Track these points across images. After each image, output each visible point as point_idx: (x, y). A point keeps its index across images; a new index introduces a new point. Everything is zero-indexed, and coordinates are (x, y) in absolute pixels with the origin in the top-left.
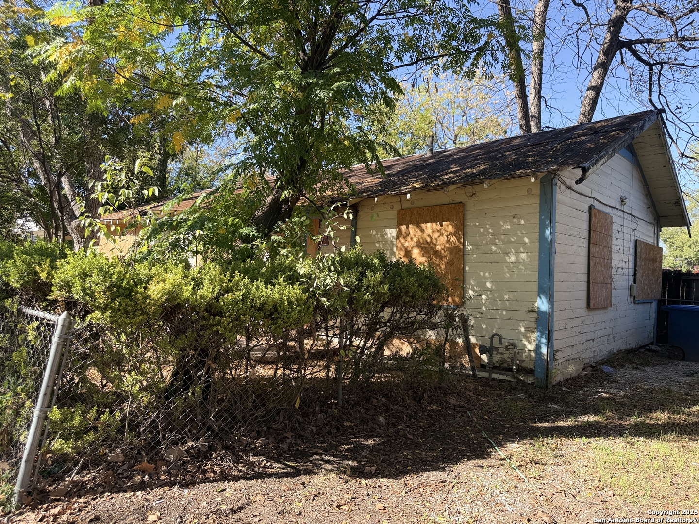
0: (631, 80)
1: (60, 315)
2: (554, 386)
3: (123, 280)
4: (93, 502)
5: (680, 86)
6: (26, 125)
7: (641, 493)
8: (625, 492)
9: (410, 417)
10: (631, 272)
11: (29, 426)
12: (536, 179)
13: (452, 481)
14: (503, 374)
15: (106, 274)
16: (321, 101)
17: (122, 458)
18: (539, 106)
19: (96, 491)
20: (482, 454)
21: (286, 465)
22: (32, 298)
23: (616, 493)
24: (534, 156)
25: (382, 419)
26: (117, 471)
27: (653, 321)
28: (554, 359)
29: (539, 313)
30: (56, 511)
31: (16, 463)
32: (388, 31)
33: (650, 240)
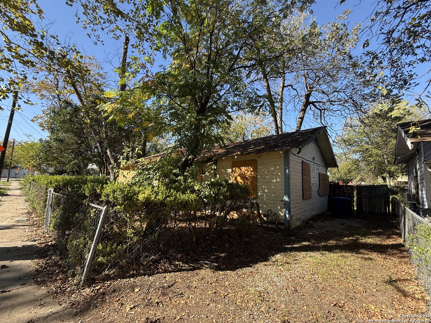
0: (314, 115)
1: (104, 207)
2: (292, 230)
3: (129, 193)
4: (113, 283)
5: (331, 117)
6: (95, 130)
7: (329, 277)
8: (323, 276)
9: (238, 244)
10: (318, 185)
11: (89, 252)
12: (282, 152)
13: (255, 272)
14: (272, 225)
15: (122, 191)
16: (204, 124)
17: (125, 264)
18: (281, 124)
19: (114, 278)
20: (266, 260)
21: (190, 265)
22: (93, 199)
23: (319, 276)
24: (281, 143)
25: (227, 245)
26: (123, 269)
27: (327, 203)
28: (291, 219)
29: (285, 201)
30: (98, 288)
31: (83, 267)
32: (227, 99)
33: (324, 173)
